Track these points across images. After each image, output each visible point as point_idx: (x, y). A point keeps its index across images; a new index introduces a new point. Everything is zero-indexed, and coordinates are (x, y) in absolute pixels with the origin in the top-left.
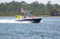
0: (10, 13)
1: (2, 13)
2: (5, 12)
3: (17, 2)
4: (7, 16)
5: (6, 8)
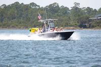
2: (2, 21)
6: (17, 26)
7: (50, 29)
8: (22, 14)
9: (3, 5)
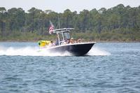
0: (111, 33)
2: (100, 30)
3: (128, 7)
4: (105, 40)
6: (120, 37)
7: (63, 41)
8: (127, 21)
9: (101, 9)
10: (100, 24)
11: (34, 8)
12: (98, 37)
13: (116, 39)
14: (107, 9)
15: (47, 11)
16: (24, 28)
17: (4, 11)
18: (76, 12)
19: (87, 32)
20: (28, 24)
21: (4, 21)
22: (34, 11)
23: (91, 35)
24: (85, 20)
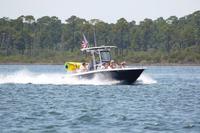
0: (184, 52)
1: (159, 52)
4: (176, 62)
5: (172, 36)
6: (198, 58)
7: (101, 64)
9: (171, 18)
10: (169, 39)
11: (74, 17)
12: (166, 58)
13: (191, 61)
14: (179, 17)
15: (93, 21)
16: (60, 45)
17: (32, 21)
18: (134, 22)
19: (150, 50)
20: (66, 39)
21: (32, 35)
22: (74, 21)
23: (156, 55)
24: (147, 33)
